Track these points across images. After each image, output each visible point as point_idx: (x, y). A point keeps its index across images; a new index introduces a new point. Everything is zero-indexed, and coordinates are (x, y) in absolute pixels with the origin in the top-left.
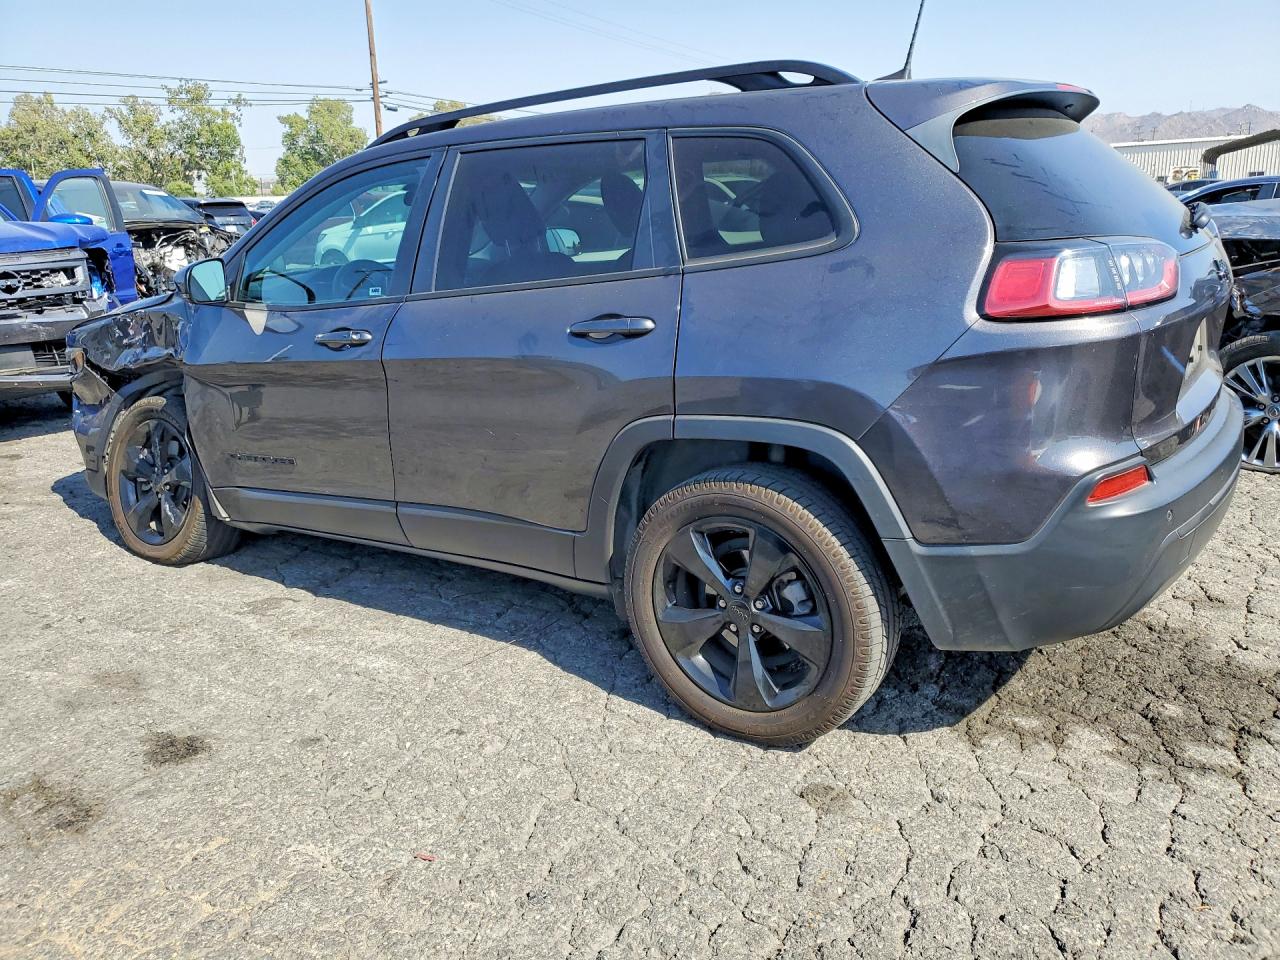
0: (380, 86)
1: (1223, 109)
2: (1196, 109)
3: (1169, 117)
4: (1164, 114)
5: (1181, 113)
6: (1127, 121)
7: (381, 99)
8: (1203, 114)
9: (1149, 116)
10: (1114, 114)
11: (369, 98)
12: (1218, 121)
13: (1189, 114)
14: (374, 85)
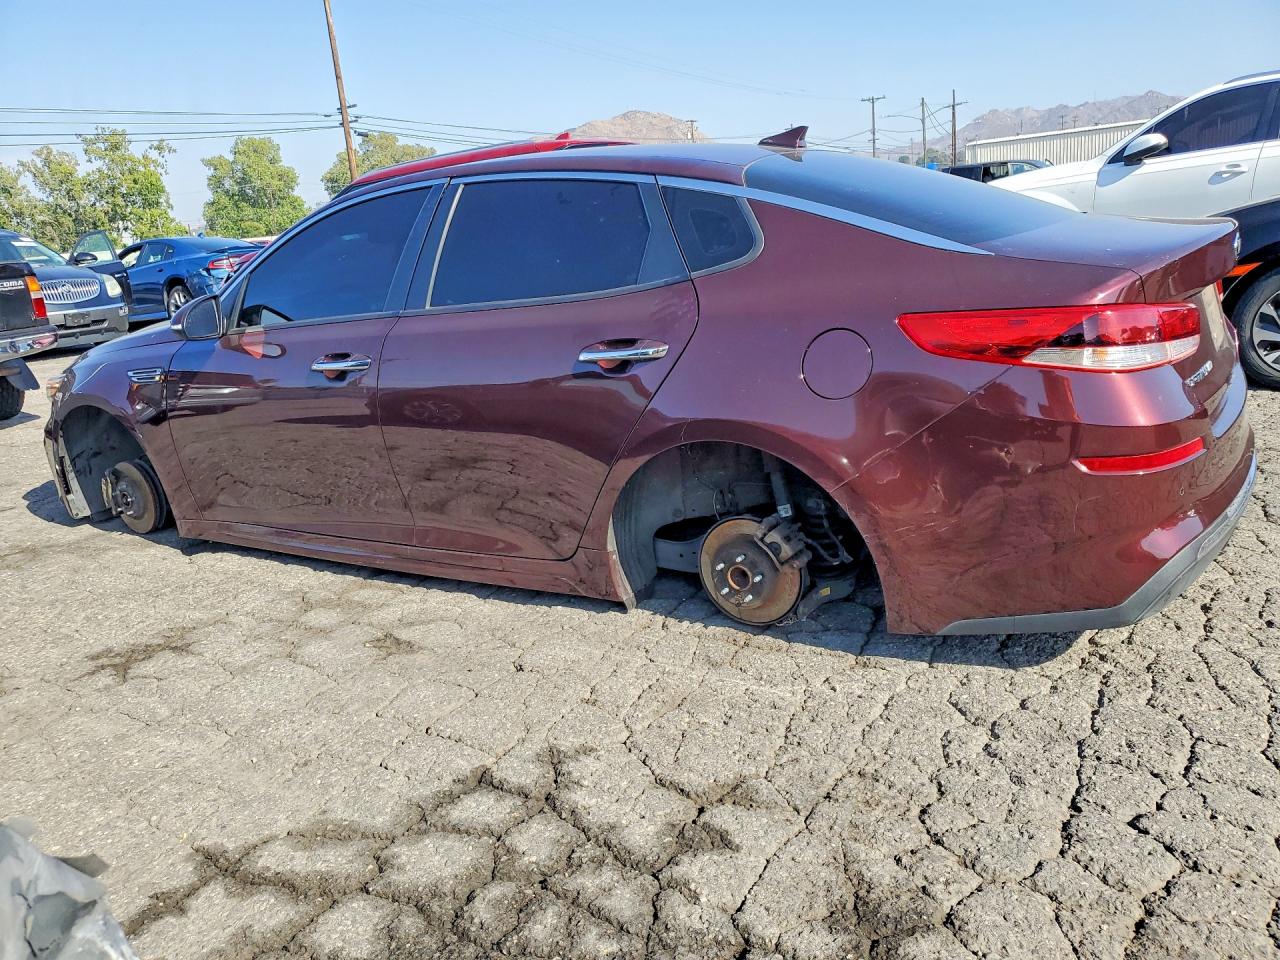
0: (349, 110)
1: (1126, 97)
2: (1102, 99)
3: (1077, 108)
4: (1070, 105)
5: (1087, 103)
6: (1036, 115)
7: (351, 125)
8: (1107, 103)
9: (1057, 108)
10: (1022, 109)
11: (337, 124)
12: (1122, 109)
13: (1094, 104)
14: (341, 110)
